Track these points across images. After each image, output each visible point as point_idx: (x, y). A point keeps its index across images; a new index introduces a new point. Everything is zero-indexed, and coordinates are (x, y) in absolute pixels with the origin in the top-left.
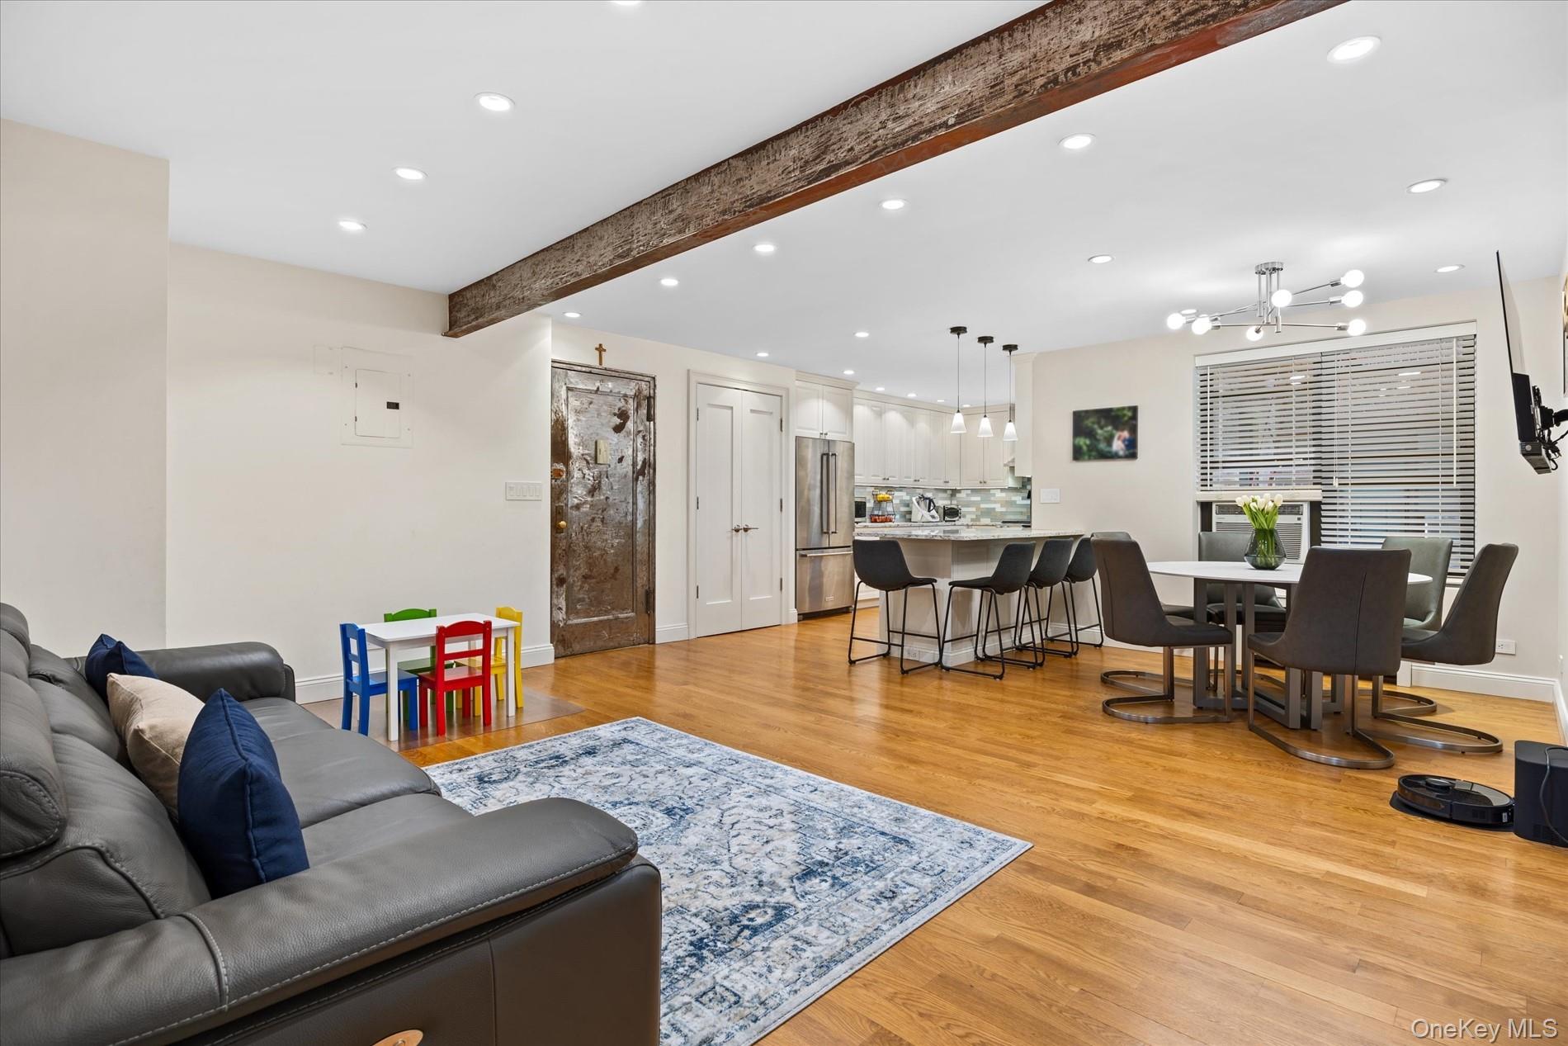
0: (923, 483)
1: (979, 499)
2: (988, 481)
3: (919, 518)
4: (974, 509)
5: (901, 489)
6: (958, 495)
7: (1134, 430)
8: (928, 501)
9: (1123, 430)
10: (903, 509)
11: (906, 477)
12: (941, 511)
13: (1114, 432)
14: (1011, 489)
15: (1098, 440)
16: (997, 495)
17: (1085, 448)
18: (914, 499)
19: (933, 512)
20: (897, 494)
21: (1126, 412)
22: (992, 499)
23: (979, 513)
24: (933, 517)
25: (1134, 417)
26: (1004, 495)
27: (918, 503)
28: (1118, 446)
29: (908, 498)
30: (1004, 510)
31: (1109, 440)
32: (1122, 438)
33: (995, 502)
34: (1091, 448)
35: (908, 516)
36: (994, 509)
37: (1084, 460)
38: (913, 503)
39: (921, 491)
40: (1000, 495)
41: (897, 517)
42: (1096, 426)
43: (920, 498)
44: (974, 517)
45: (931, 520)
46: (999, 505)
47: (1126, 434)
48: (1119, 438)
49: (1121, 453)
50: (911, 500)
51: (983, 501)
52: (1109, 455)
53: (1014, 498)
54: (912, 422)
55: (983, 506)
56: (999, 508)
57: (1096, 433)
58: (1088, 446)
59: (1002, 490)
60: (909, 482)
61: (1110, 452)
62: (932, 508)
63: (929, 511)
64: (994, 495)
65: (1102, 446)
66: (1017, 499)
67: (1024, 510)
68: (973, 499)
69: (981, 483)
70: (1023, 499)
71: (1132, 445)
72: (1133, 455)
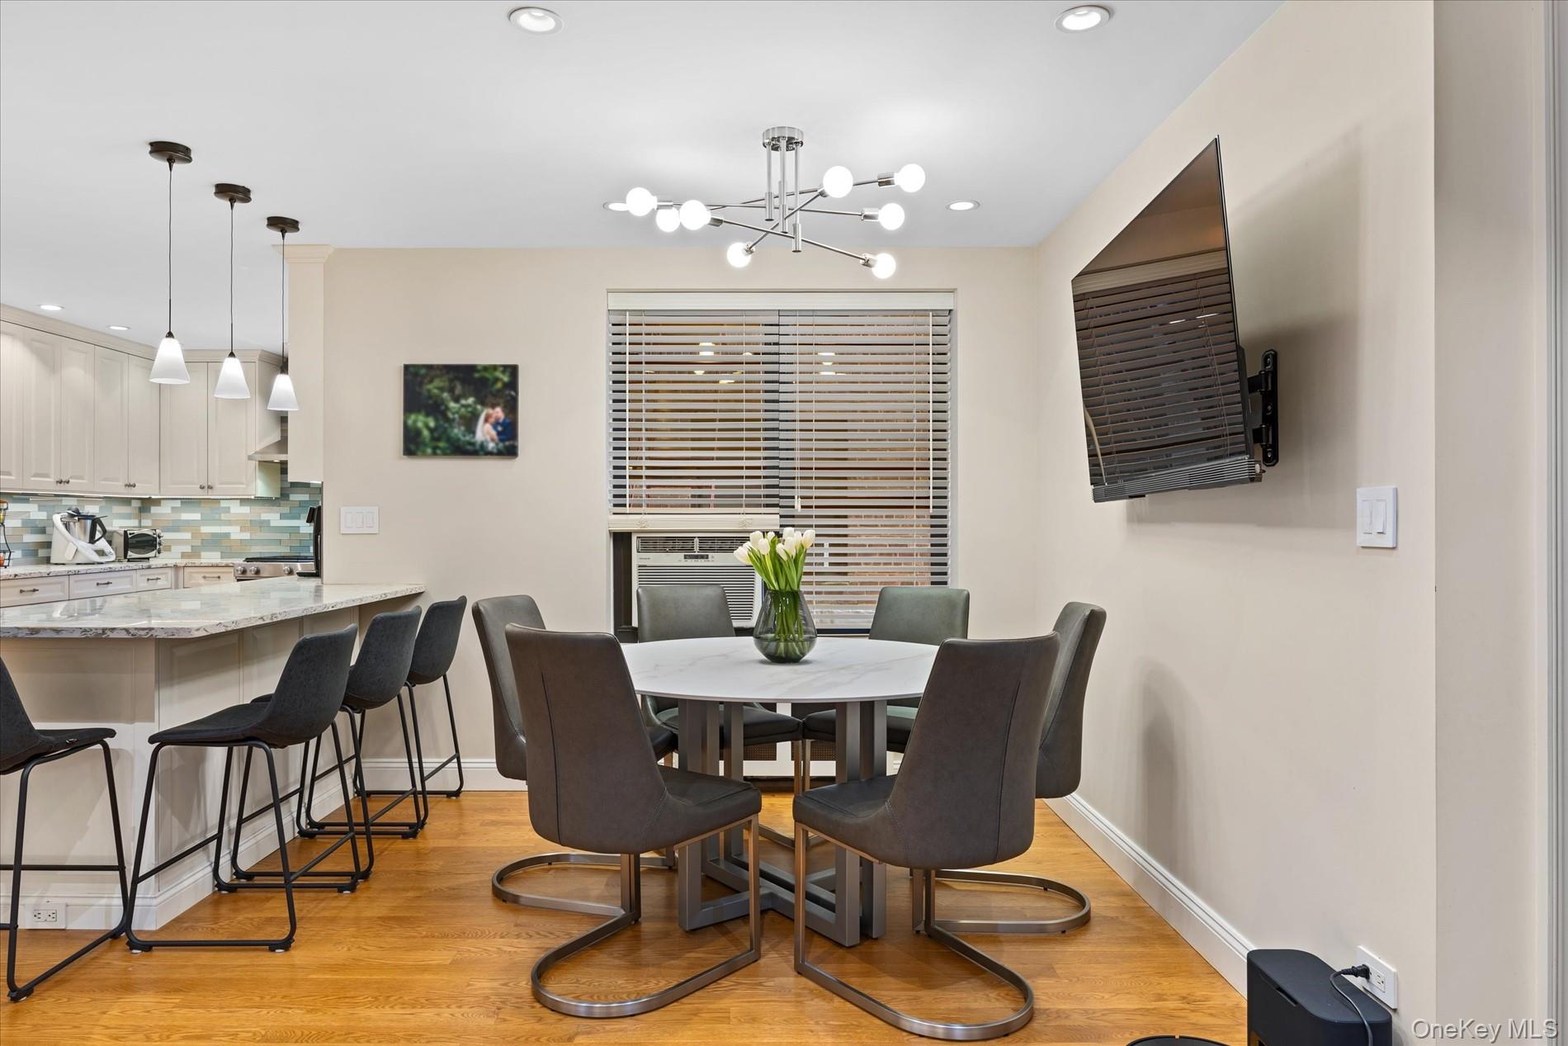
0: (75, 487)
1: (197, 516)
2: (217, 486)
3: (68, 556)
4: (187, 536)
5: (24, 498)
6: (154, 509)
7: (512, 407)
8: (89, 522)
9: (493, 406)
10: (31, 538)
11: (36, 475)
12: (119, 541)
13: (479, 407)
14: (260, 499)
15: (450, 421)
16: (233, 510)
17: (426, 433)
18: (57, 518)
19: (102, 544)
20: (13, 507)
21: (498, 374)
22: (224, 517)
23: (198, 543)
24: (101, 553)
25: (513, 385)
26: (246, 509)
27: (67, 526)
28: (484, 432)
29: (43, 515)
30: (246, 536)
31: (470, 422)
32: (492, 420)
33: (229, 523)
34: (438, 435)
35: (42, 553)
36: (227, 535)
37: (425, 455)
38: (53, 525)
39: (73, 503)
40: (237, 509)
41: (17, 554)
42: (445, 395)
43: (72, 516)
44: (188, 549)
45: (97, 558)
46: (238, 528)
47: (498, 413)
48: (486, 420)
49: (491, 446)
50: (50, 519)
51: (205, 521)
52: (469, 448)
53: (265, 516)
54: (51, 363)
55: (206, 529)
56: (236, 533)
57: (447, 408)
58: (431, 430)
59: (245, 501)
60: (47, 485)
61: (473, 444)
62: (98, 535)
63: (92, 540)
64: (228, 510)
65: (457, 431)
66: (273, 517)
67: (286, 536)
68: (185, 516)
69: (202, 488)
70: (283, 517)
71: (508, 433)
72: (510, 452)
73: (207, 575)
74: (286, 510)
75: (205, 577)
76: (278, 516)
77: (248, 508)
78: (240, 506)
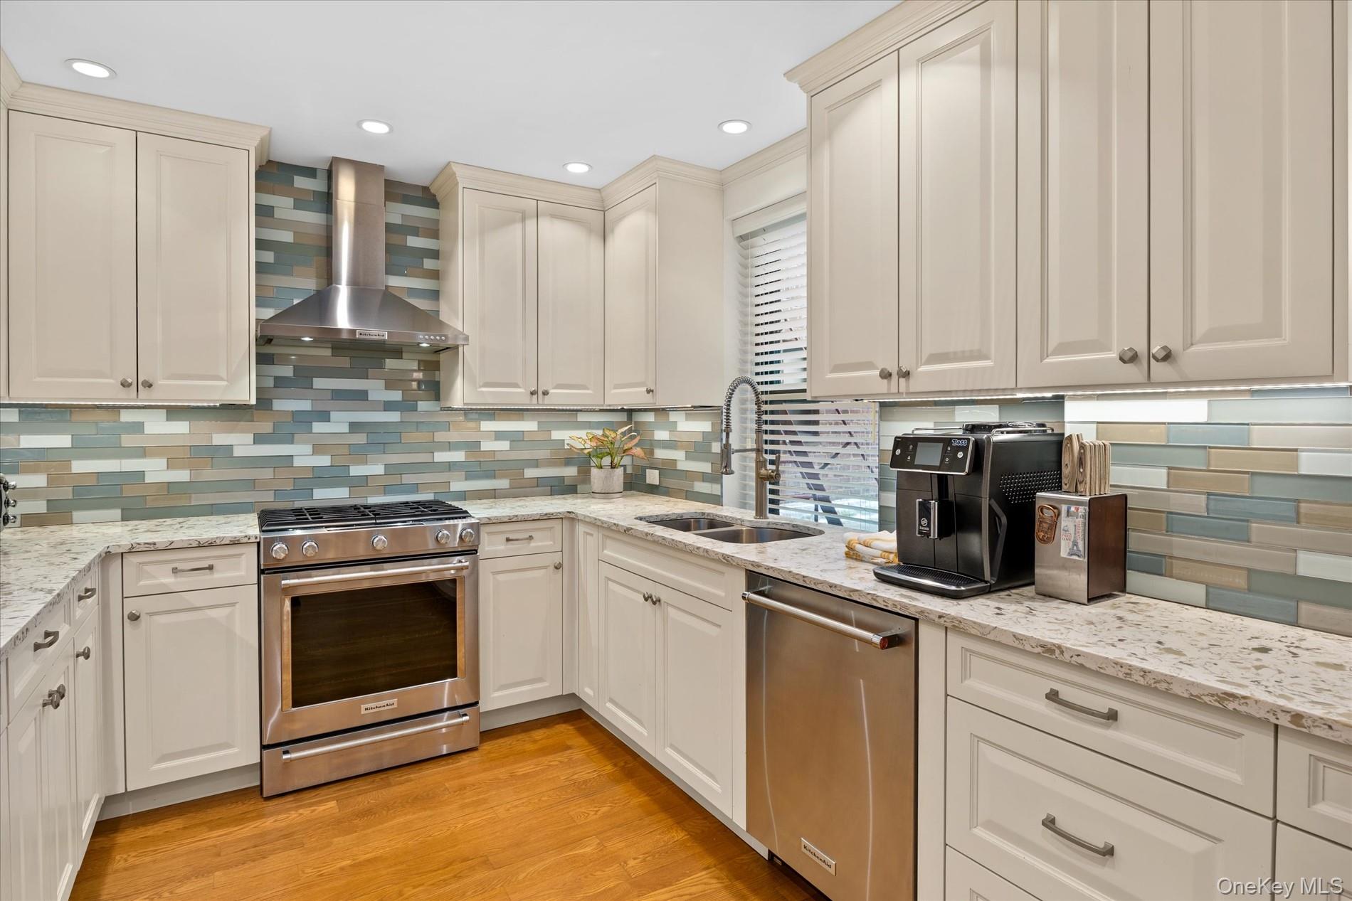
1: (62, 441)
2: (160, 382)
4: (39, 480)
14: (231, 412)
16: (150, 429)
22: (128, 440)
26: (181, 427)
30: (182, 475)
33: (143, 452)
36: (140, 475)
40: (157, 426)
46: (162, 462)
51: (82, 449)
53: (219, 439)
55: (79, 466)
56: (159, 472)
59: (174, 412)
64: (138, 427)
66: (241, 442)
67: (267, 473)
68: (29, 441)
69: (125, 384)
70: (259, 439)
73: (180, 566)
74: (267, 427)
75: (175, 571)
76: (249, 438)
77: (187, 423)
78: (167, 420)
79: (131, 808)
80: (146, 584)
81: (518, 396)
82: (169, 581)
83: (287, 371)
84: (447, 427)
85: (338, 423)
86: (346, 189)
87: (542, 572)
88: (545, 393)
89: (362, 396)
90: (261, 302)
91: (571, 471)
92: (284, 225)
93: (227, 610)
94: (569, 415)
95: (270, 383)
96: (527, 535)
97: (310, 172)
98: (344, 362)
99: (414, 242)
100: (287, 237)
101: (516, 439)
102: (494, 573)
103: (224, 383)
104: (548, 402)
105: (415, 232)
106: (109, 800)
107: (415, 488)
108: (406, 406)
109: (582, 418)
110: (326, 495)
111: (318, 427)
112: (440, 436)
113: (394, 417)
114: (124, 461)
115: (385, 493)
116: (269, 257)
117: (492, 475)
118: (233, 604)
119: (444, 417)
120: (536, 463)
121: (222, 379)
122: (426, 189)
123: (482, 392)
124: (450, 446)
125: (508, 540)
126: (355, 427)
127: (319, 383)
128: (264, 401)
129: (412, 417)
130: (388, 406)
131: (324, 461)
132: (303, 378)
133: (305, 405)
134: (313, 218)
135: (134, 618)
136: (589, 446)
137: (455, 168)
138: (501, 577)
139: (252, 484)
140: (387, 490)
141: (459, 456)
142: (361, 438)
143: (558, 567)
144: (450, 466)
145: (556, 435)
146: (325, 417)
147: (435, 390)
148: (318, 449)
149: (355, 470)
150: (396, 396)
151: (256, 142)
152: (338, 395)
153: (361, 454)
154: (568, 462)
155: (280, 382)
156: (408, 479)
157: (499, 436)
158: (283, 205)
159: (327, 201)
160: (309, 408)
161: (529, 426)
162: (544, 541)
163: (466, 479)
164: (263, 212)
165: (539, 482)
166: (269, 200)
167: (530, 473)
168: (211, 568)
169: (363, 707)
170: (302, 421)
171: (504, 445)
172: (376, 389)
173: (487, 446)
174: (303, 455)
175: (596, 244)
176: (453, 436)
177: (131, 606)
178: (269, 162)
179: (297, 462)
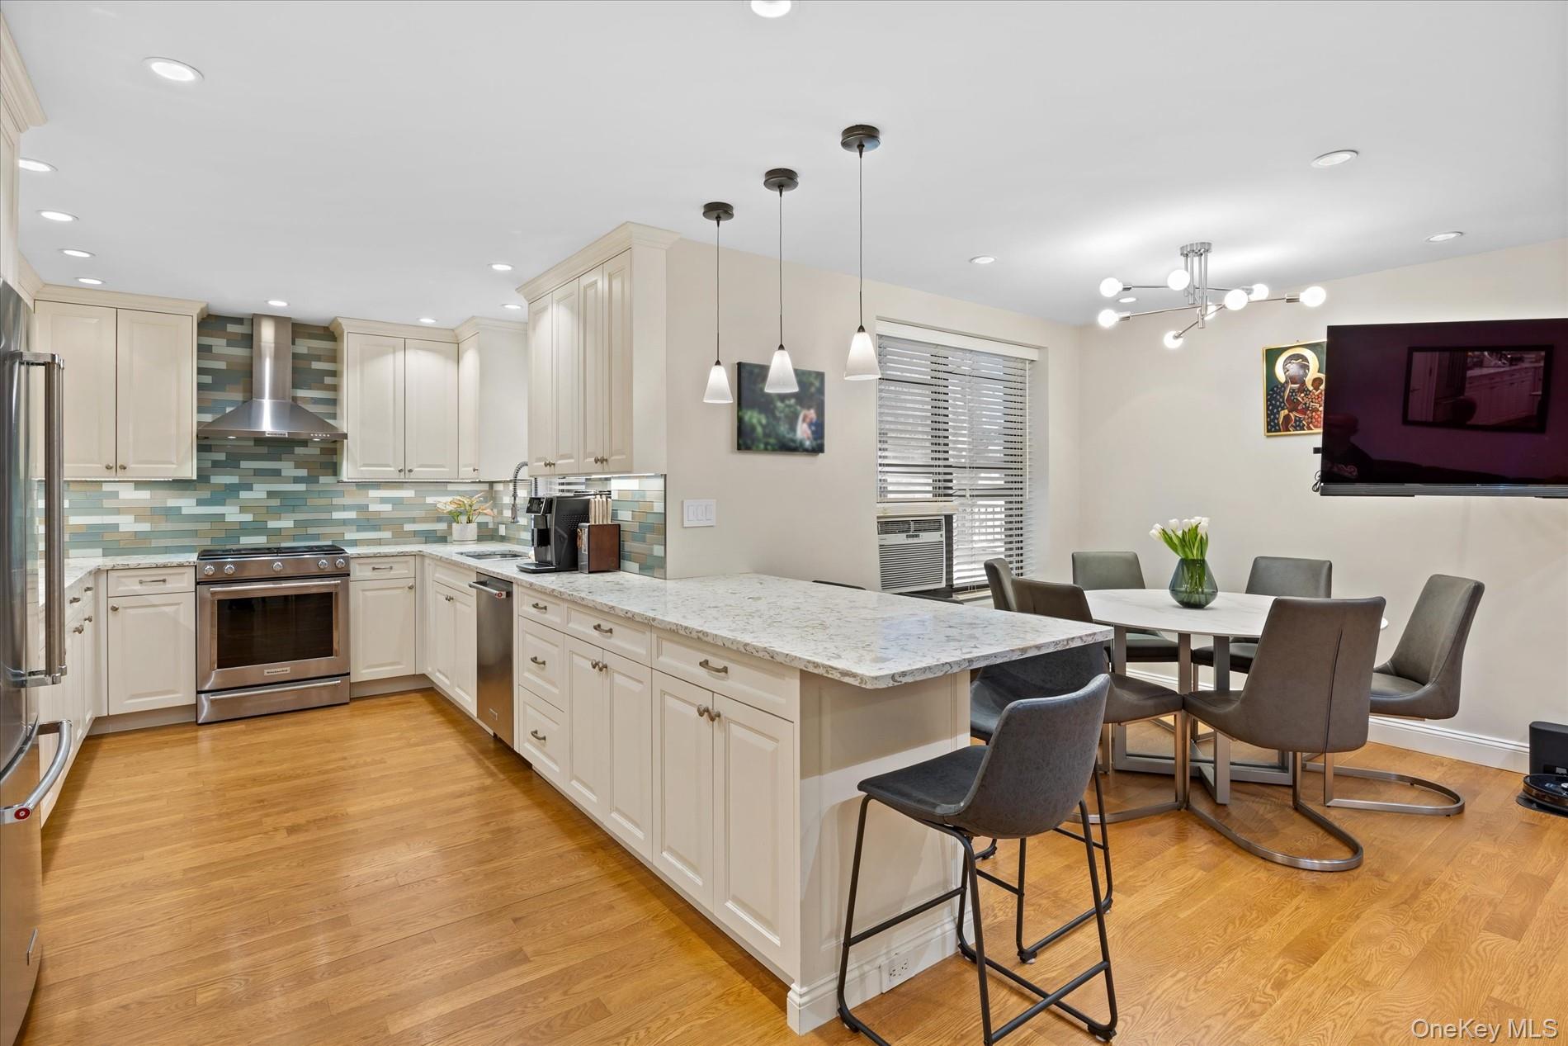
2: (132, 466)
7: (820, 409)
9: (809, 408)
13: (799, 408)
14: (180, 485)
15: (777, 419)
16: (122, 496)
17: (759, 430)
21: (812, 379)
22: (107, 503)
25: (821, 389)
26: (145, 494)
28: (803, 432)
30: (145, 527)
31: (792, 421)
32: (808, 420)
33: (117, 511)
34: (767, 431)
37: (758, 451)
40: (128, 494)
46: (131, 518)
47: (812, 414)
48: (804, 420)
49: (807, 444)
52: (792, 444)
53: (172, 502)
56: (132, 524)
57: (775, 407)
58: (764, 427)
59: (139, 485)
61: (793, 441)
64: (115, 495)
65: (783, 429)
66: (187, 504)
67: (206, 526)
69: (108, 468)
70: (200, 503)
71: (818, 429)
72: (818, 449)
73: (143, 579)
74: (206, 494)
75: (141, 582)
76: (193, 502)
77: (149, 492)
78: (135, 490)
79: (111, 729)
80: (122, 589)
81: (390, 472)
82: (138, 588)
83: (222, 456)
84: (342, 494)
85: (259, 492)
86: (267, 333)
87: (399, 591)
88: (410, 471)
89: (277, 473)
90: (200, 410)
91: (442, 526)
92: (219, 357)
93: (173, 608)
94: (440, 485)
95: (209, 464)
96: (388, 566)
97: (239, 320)
98: (264, 450)
99: (316, 365)
100: (222, 365)
101: (397, 503)
102: (364, 590)
103: (174, 466)
104: (412, 477)
105: (318, 358)
106: (98, 721)
107: (317, 537)
108: (311, 479)
109: (450, 487)
110: (247, 541)
111: (243, 495)
112: (336, 501)
113: (302, 487)
114: (105, 517)
115: (294, 541)
116: (208, 379)
117: (376, 528)
118: (178, 604)
119: (340, 488)
120: (413, 520)
121: (173, 464)
122: (326, 329)
123: (362, 471)
124: (344, 508)
125: (374, 569)
126: (271, 494)
127: (244, 464)
128: (203, 477)
129: (314, 487)
130: (297, 480)
131: (248, 517)
132: (232, 462)
133: (233, 479)
134: (239, 352)
135: (115, 609)
136: (451, 508)
137: (340, 320)
138: (367, 593)
139: (195, 533)
140: (294, 538)
141: (352, 515)
142: (275, 502)
143: (410, 588)
144: (345, 522)
145: (430, 500)
146: (249, 488)
147: (334, 469)
148: (243, 510)
149: (271, 524)
150: (303, 473)
151: (198, 311)
152: (258, 473)
153: (276, 513)
154: (439, 520)
155: (216, 464)
156: (312, 531)
157: (383, 500)
158: (219, 344)
159: (249, 340)
160: (237, 482)
161: (408, 493)
162: (402, 570)
163: (358, 531)
164: (203, 350)
165: (416, 533)
166: (207, 341)
167: (408, 527)
168: (164, 581)
169: (266, 671)
170: (231, 491)
171: (388, 507)
172: (288, 468)
173: (372, 508)
174: (232, 513)
175: (452, 366)
176: (346, 501)
177: (113, 602)
178: (209, 316)
179: (228, 519)
